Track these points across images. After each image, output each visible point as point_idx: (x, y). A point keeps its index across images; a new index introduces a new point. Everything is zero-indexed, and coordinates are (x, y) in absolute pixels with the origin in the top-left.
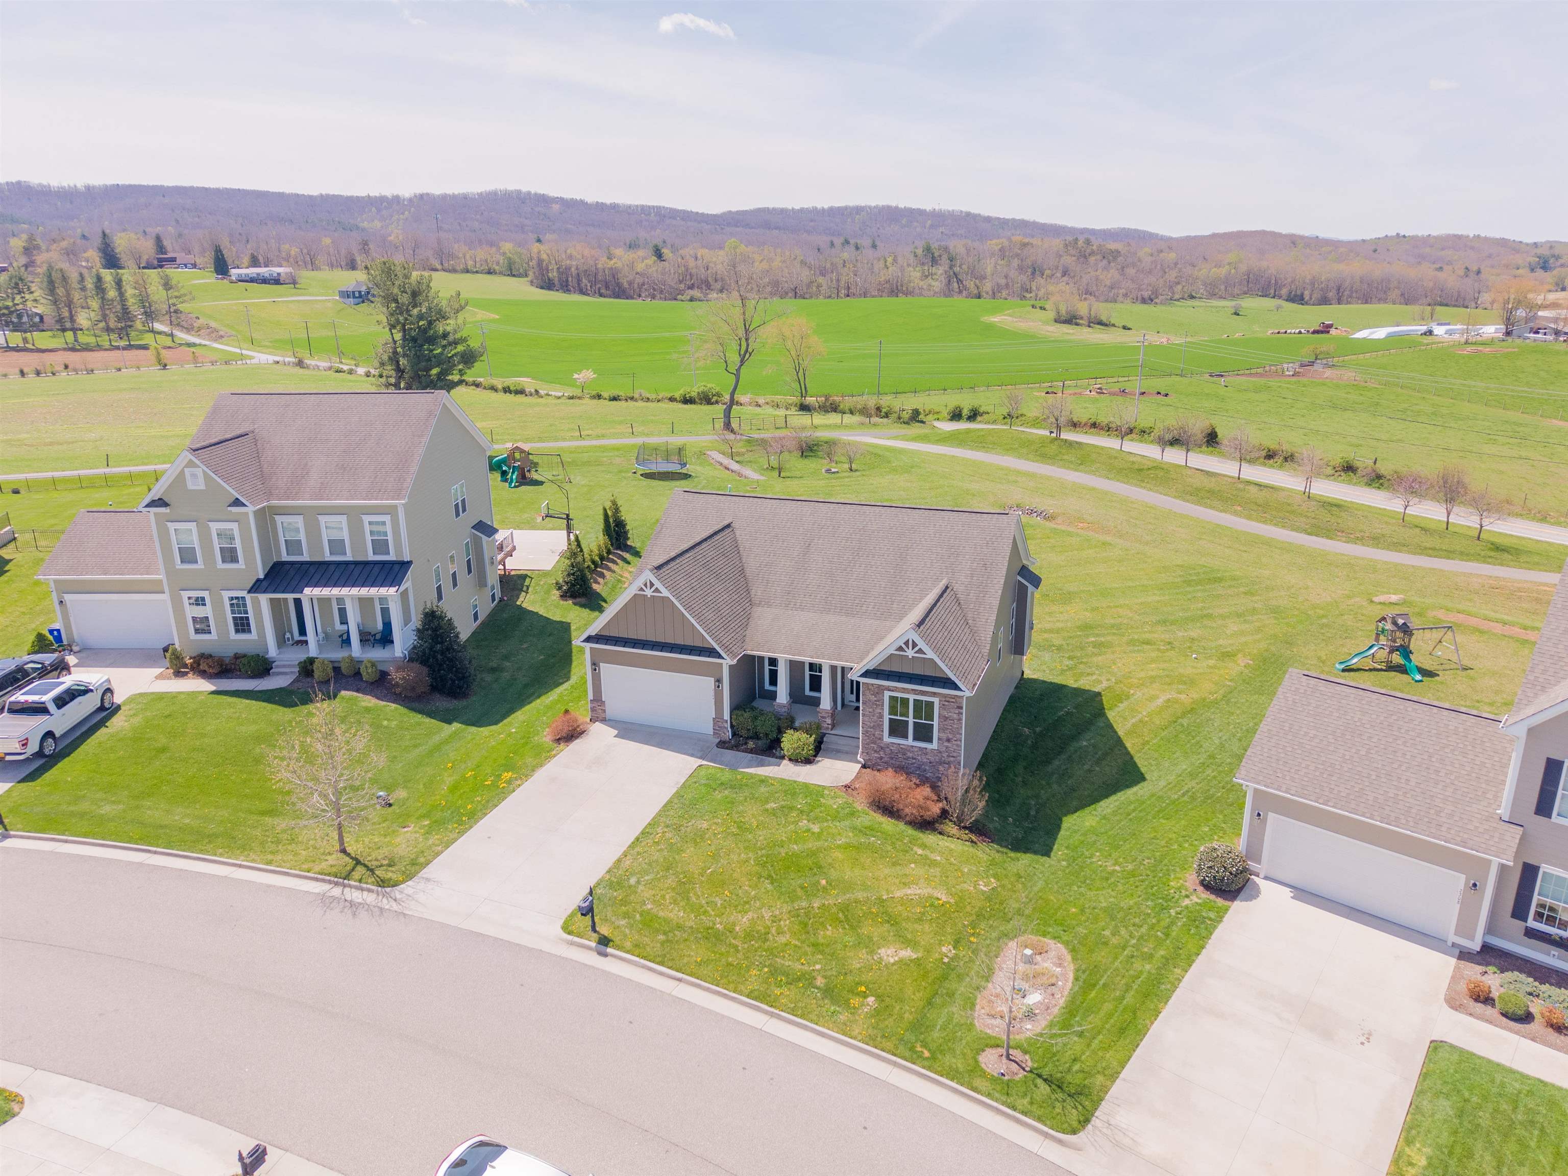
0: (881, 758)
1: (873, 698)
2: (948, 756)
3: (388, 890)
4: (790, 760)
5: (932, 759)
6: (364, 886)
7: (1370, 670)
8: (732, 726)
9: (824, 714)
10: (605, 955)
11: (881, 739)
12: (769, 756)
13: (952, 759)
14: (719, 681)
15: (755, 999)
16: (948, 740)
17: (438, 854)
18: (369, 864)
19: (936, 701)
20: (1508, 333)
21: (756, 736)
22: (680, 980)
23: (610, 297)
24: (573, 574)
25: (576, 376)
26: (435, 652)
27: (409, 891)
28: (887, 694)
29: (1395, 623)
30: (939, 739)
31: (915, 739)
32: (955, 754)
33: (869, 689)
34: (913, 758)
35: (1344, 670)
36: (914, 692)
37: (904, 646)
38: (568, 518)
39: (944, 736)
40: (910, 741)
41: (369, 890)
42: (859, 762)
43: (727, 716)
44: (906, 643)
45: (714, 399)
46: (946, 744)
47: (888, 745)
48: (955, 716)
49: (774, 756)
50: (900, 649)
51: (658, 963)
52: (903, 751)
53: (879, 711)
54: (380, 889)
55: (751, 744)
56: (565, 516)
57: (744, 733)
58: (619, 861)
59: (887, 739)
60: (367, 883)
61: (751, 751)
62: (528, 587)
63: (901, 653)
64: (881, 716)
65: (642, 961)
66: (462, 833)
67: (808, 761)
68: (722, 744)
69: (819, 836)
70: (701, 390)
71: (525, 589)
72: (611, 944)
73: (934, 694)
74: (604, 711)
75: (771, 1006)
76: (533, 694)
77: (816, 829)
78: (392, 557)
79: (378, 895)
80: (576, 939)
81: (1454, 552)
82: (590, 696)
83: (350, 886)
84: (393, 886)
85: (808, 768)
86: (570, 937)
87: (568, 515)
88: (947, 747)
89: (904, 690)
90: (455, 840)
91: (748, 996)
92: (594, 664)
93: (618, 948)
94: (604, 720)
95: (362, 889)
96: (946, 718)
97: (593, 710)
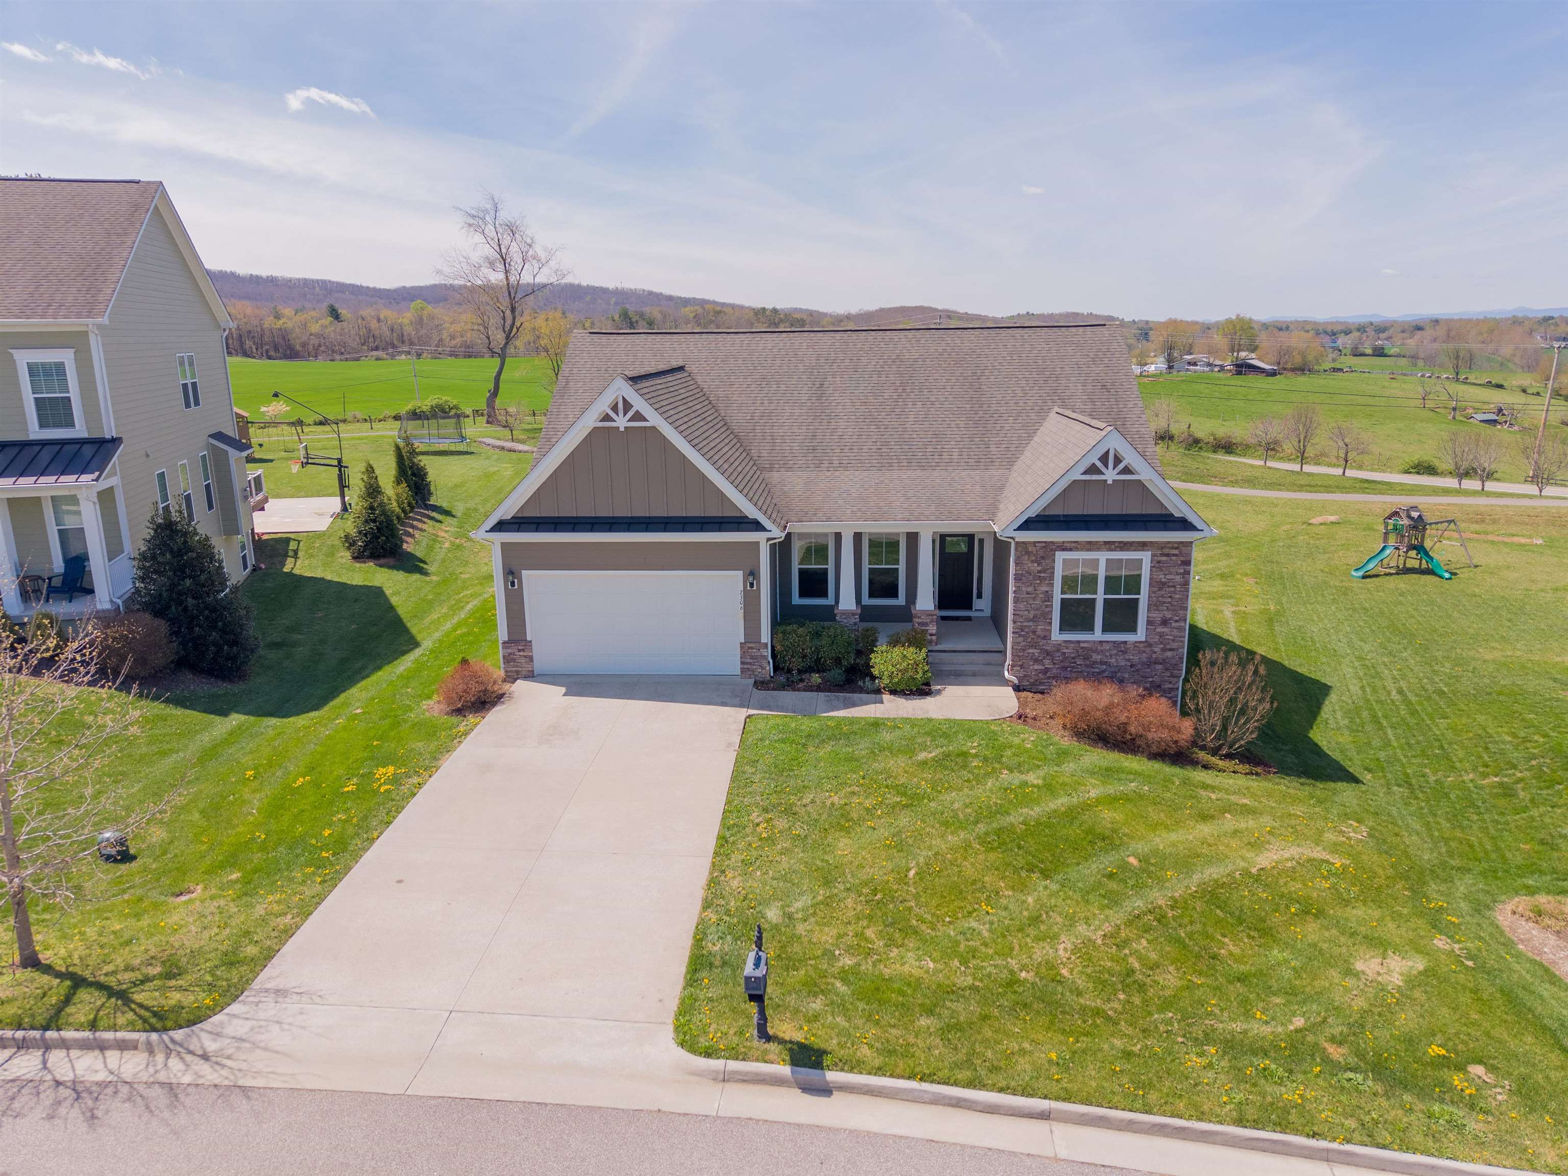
0: (1046, 670)
1: (1035, 567)
2: (1164, 650)
3: (178, 1035)
4: (893, 692)
5: (1135, 659)
6: (109, 1035)
7: (1386, 574)
8: (774, 656)
9: (924, 619)
10: (825, 1090)
11: (1047, 637)
12: (853, 692)
13: (1169, 654)
14: (752, 574)
15: (1256, 1124)
16: (1165, 622)
17: (288, 933)
18: (112, 981)
19: (1146, 557)
20: (1170, 367)
21: (817, 666)
22: (1044, 1116)
23: (281, 358)
24: (374, 521)
25: (263, 409)
26: (180, 594)
27: (238, 1028)
28: (1060, 556)
29: (1409, 517)
30: (1149, 623)
31: (1105, 630)
32: (1175, 645)
33: (1028, 553)
34: (1102, 663)
35: (1364, 577)
36: (1109, 546)
37: (1099, 464)
38: (340, 465)
39: (1157, 616)
40: (1098, 634)
41: (123, 1046)
42: (1006, 683)
43: (765, 636)
44: (1104, 459)
45: (452, 413)
46: (1160, 629)
47: (1058, 647)
48: (1178, 578)
49: (861, 690)
50: (1092, 469)
51: (970, 1084)
52: (1085, 652)
53: (1045, 588)
54: (154, 1036)
55: (816, 678)
56: (335, 463)
57: (796, 663)
58: (713, 883)
59: (1056, 636)
60: (114, 1028)
61: (818, 689)
62: (296, 552)
63: (1095, 477)
64: (1048, 597)
65: (926, 1086)
66: (331, 882)
67: (923, 690)
68: (761, 684)
69: (1049, 788)
70: (434, 403)
71: (291, 553)
72: (827, 1060)
73: (1143, 546)
74: (531, 659)
75: (1314, 1135)
76: (363, 668)
77: (1033, 778)
78: (80, 431)
79: (151, 1051)
80: (734, 1065)
81: (1330, 486)
82: (502, 634)
83: (65, 1045)
84: (191, 1023)
85: (929, 700)
86: (716, 1064)
87: (340, 461)
88: (1161, 635)
89: (1091, 546)
90: (320, 899)
91: (1240, 1122)
92: (511, 574)
93: (855, 1066)
94: (530, 676)
95: (102, 1047)
96: (1162, 585)
97: (508, 659)
